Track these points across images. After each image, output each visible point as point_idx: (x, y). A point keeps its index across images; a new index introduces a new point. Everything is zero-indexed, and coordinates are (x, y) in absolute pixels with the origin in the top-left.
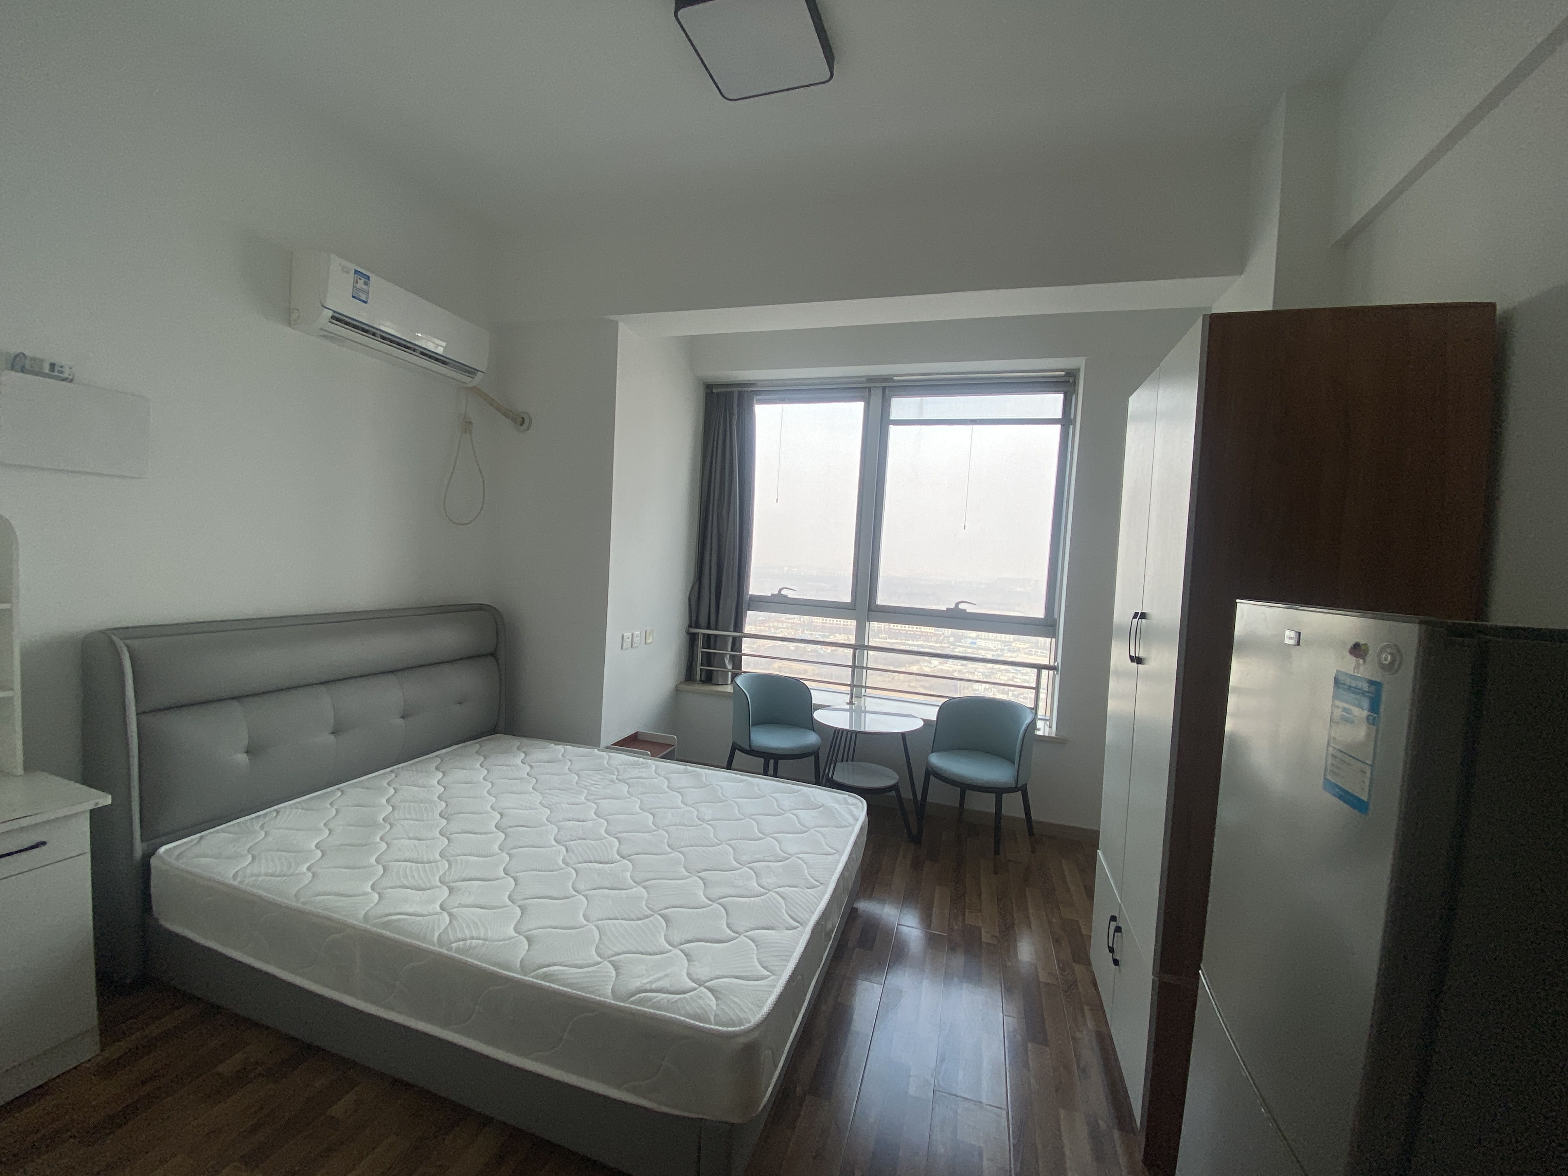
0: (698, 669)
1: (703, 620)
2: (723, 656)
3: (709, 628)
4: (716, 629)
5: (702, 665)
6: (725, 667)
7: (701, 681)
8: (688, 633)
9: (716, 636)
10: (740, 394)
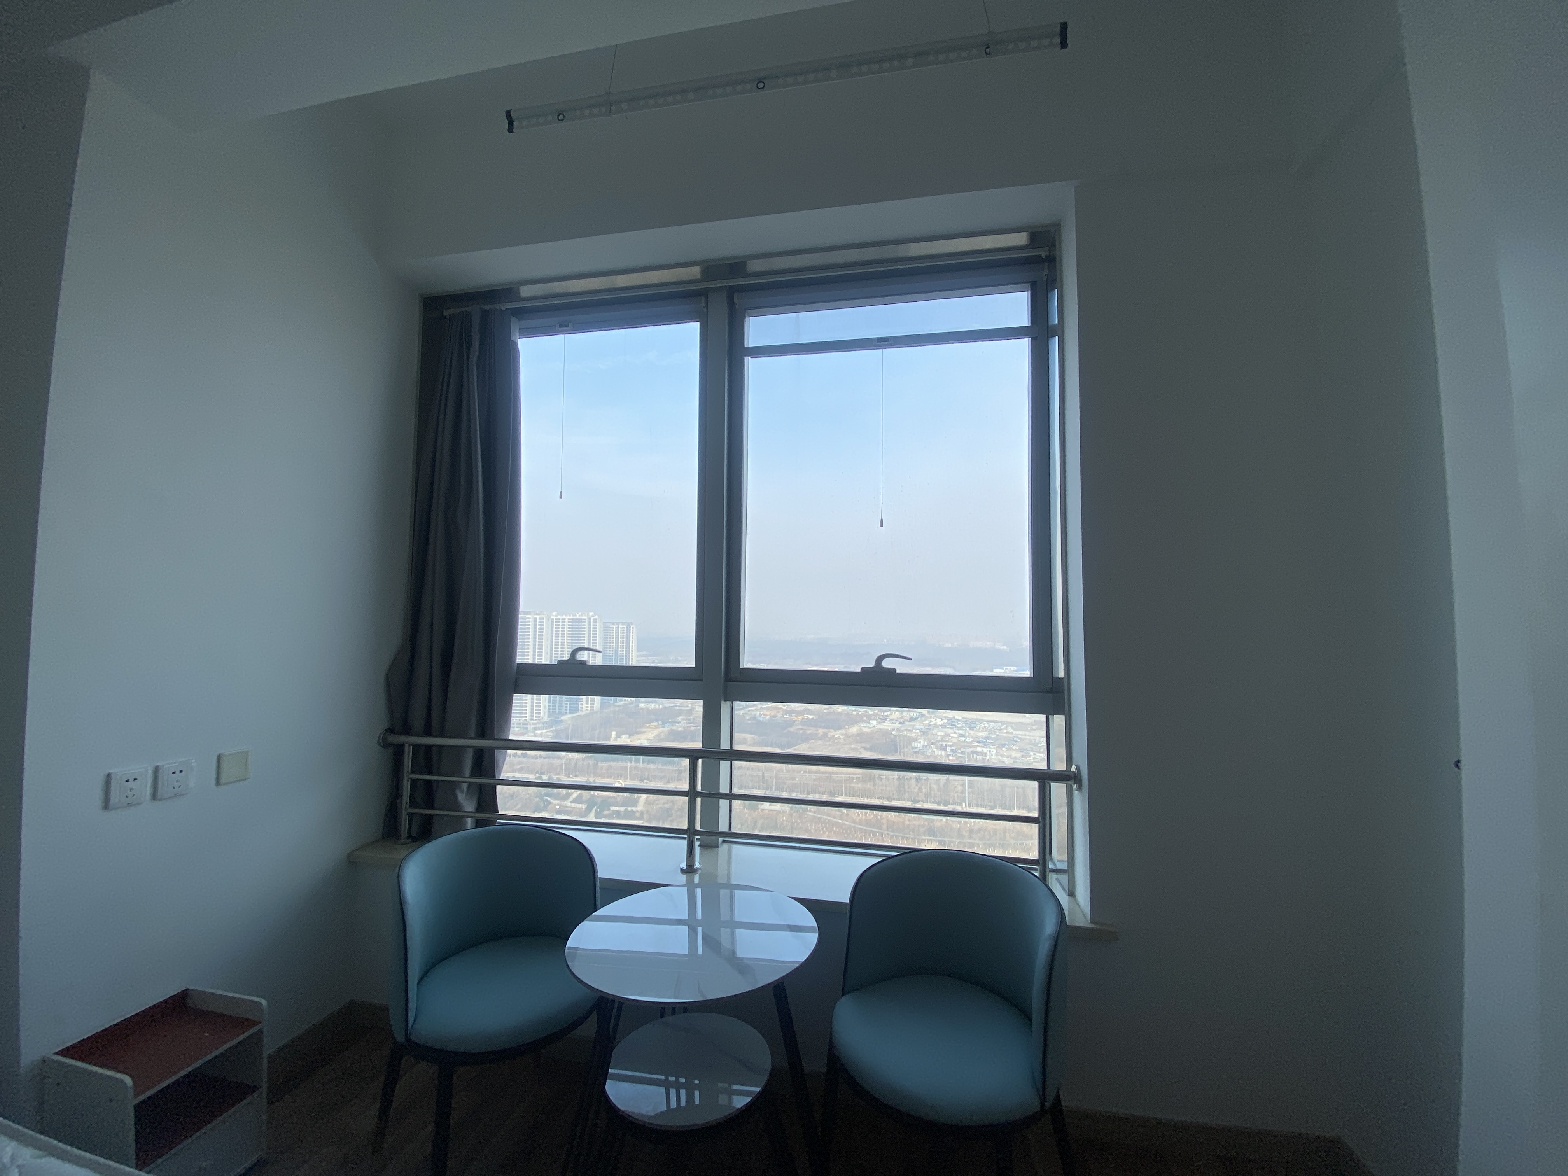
0: (404, 813)
1: (417, 718)
2: (454, 786)
3: (428, 733)
4: (442, 735)
5: (413, 803)
6: (457, 806)
7: (409, 837)
8: (385, 745)
9: (441, 747)
10: (486, 316)
